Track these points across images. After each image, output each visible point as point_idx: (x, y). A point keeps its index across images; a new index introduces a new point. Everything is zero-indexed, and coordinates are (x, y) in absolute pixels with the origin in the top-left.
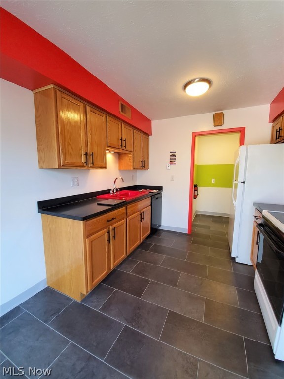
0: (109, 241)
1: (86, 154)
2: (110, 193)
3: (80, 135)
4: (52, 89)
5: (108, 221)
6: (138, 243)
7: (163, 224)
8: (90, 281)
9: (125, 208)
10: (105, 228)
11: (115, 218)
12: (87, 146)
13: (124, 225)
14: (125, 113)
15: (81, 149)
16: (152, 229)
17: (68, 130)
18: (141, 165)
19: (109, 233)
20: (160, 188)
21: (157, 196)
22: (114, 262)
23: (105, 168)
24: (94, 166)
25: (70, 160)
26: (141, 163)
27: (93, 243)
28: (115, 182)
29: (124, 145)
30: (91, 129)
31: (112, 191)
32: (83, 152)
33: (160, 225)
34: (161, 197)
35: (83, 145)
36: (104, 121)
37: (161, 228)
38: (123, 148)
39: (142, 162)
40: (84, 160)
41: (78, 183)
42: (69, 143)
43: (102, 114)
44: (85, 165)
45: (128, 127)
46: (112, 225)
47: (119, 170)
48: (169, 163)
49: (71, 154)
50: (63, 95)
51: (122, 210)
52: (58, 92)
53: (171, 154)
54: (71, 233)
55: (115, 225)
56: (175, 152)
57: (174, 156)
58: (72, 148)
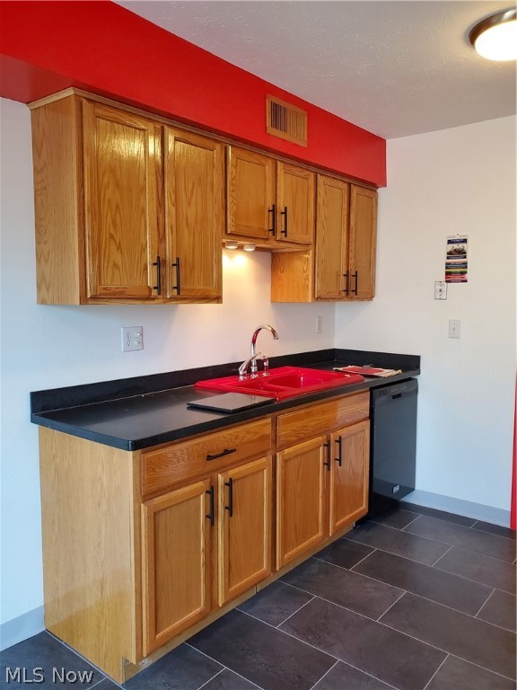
0: (211, 517)
1: (159, 263)
2: (237, 374)
3: (143, 211)
4: (73, 98)
5: (210, 458)
6: (317, 538)
7: (419, 485)
8: (149, 626)
9: (269, 420)
10: (202, 477)
11: (234, 450)
12: (162, 238)
13: (266, 474)
14: (285, 131)
15: (144, 249)
16: (373, 497)
17: (109, 200)
18: (343, 287)
19: (212, 492)
20: (410, 364)
21: (395, 390)
22: (229, 584)
23: (218, 299)
24: (185, 295)
25: (113, 281)
26: (343, 279)
27: (162, 517)
28: (254, 341)
29: (280, 227)
30: (176, 192)
31: (244, 366)
32: (149, 258)
33: (409, 489)
34: (416, 392)
35: (149, 238)
36: (217, 161)
37: (411, 499)
38: (279, 236)
39: (347, 275)
40: (151, 280)
41: (141, 343)
42: (112, 237)
43: (210, 144)
44: (155, 293)
45: (295, 170)
46: (223, 469)
48: (443, 278)
49: (116, 266)
50: (100, 111)
51: (262, 426)
52: (87, 106)
53: (451, 247)
54: (105, 485)
55: (232, 473)
56: (465, 241)
57: (462, 253)
58: (119, 248)
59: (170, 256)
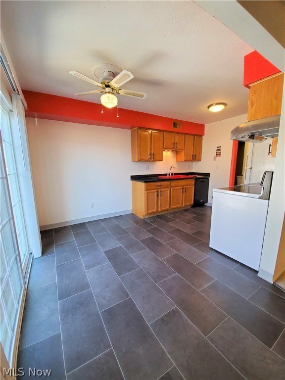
0: (158, 196)
3: (148, 145)
4: (137, 129)
5: (157, 186)
6: (180, 205)
9: (169, 182)
10: (156, 189)
11: (162, 186)
12: (151, 150)
13: (168, 191)
14: (177, 127)
17: (142, 144)
18: (192, 158)
19: (158, 192)
21: (202, 180)
22: (161, 207)
23: (162, 160)
24: (155, 160)
25: (143, 158)
27: (149, 194)
28: (171, 169)
29: (176, 146)
31: (168, 174)
32: (149, 153)
34: (209, 181)
35: (149, 150)
36: (162, 135)
38: (175, 148)
39: (193, 156)
40: (149, 157)
41: (148, 168)
42: (143, 151)
44: (150, 159)
45: (180, 135)
46: (160, 189)
47: (177, 161)
48: (215, 155)
49: (143, 155)
50: (141, 130)
53: (217, 149)
55: (162, 189)
56: (220, 147)
57: (220, 150)
59: (152, 153)
